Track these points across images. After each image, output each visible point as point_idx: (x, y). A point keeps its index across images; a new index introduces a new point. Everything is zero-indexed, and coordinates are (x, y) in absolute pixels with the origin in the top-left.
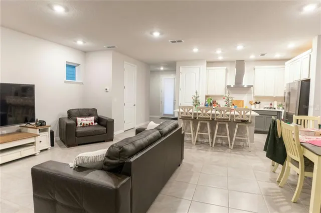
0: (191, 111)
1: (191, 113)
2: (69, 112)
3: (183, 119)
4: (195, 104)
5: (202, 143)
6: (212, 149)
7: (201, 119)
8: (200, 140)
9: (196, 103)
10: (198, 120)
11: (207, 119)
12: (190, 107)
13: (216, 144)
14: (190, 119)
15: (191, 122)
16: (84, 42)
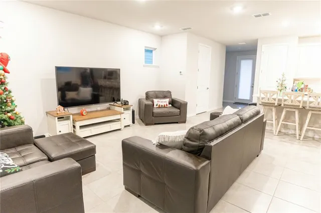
0: (275, 97)
1: (275, 100)
2: (147, 94)
3: (264, 105)
4: (280, 88)
5: (285, 134)
6: (299, 142)
7: (287, 106)
8: (283, 131)
9: (282, 87)
10: (283, 108)
11: (296, 107)
12: (274, 91)
13: (306, 137)
14: (272, 106)
15: (274, 109)
16: (162, 26)
